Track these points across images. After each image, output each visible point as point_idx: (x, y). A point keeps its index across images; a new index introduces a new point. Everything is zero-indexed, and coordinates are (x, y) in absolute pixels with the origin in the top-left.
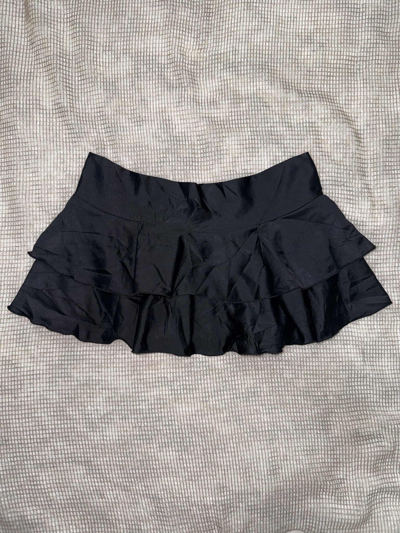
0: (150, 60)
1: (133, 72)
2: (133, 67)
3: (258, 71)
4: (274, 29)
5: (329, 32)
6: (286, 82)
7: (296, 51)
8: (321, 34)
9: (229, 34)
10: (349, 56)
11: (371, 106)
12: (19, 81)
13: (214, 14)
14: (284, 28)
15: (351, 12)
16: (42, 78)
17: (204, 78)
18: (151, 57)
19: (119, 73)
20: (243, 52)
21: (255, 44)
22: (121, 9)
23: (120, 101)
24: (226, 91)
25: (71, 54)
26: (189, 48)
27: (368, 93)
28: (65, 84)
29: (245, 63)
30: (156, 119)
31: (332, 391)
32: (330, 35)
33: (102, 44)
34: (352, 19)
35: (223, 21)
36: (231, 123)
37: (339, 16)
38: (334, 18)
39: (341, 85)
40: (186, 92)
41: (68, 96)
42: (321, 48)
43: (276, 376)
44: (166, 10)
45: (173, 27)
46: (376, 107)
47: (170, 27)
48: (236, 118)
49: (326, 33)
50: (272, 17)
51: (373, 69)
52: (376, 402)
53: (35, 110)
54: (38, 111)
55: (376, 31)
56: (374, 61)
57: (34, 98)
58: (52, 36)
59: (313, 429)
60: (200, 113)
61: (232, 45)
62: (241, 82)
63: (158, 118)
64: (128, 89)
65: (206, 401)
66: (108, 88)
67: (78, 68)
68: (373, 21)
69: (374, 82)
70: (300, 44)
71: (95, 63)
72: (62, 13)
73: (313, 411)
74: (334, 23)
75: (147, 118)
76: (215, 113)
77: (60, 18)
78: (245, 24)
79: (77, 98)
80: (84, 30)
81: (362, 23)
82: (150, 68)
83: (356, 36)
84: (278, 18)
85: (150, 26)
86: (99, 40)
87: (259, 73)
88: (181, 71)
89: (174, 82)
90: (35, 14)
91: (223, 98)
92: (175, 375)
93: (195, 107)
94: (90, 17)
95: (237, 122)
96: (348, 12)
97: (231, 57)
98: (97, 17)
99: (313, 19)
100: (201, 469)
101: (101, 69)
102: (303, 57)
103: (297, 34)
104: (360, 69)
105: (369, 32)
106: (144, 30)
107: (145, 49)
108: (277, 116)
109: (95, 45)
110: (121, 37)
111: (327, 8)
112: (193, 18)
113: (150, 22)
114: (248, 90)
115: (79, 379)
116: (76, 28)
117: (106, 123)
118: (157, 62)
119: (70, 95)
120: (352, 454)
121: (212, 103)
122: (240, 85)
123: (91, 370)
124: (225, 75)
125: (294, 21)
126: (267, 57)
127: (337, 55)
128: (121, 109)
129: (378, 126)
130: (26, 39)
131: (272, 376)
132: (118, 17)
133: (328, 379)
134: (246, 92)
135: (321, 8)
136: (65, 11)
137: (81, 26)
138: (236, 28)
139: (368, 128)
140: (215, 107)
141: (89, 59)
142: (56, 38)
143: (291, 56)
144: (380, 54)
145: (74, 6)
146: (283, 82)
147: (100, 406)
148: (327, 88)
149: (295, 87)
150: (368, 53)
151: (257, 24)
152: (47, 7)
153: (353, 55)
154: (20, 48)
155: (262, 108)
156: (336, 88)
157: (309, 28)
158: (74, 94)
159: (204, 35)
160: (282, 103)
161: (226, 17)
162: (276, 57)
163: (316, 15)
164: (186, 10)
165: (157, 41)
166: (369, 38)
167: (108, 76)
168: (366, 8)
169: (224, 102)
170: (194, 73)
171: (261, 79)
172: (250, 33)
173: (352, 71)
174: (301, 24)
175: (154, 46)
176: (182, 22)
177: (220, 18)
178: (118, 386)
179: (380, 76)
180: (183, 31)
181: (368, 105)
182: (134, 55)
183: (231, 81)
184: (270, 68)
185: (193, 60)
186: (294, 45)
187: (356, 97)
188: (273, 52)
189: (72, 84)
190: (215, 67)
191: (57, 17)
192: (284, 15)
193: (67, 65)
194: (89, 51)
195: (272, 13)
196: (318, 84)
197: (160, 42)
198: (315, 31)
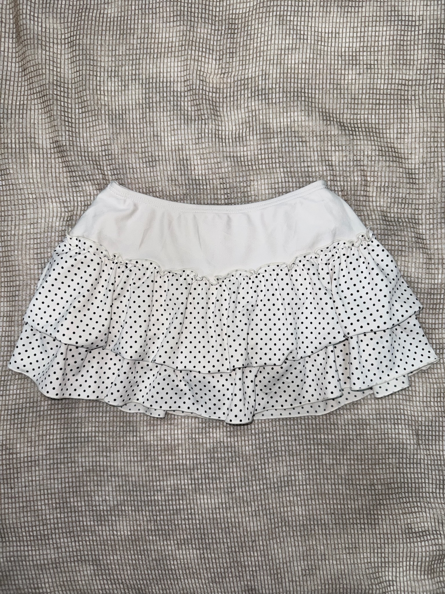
0: (163, 87)
1: (144, 102)
2: (144, 96)
3: (292, 99)
4: (312, 47)
5: (378, 51)
6: (326, 112)
7: (338, 74)
8: (369, 53)
9: (258, 55)
10: (402, 79)
11: (429, 140)
12: (9, 116)
13: (239, 31)
14: (324, 46)
15: (405, 25)
16: (36, 111)
17: (228, 108)
18: (165, 84)
19: (127, 103)
20: (274, 76)
21: (289, 66)
22: (129, 27)
23: (129, 137)
24: (254, 123)
25: (70, 82)
26: (209, 72)
27: (425, 124)
28: (63, 117)
29: (277, 90)
30: (171, 159)
31: (380, 479)
32: (380, 54)
33: (106, 68)
34: (406, 34)
35: (251, 39)
36: (260, 162)
37: (390, 30)
38: (384, 33)
39: (392, 115)
40: (207, 126)
41: (67, 133)
42: (369, 71)
43: (313, 462)
44: (182, 27)
45: (190, 47)
46: (434, 142)
47: (187, 47)
48: (267, 157)
49: (374, 51)
50: (309, 33)
51: (431, 96)
52: (432, 493)
53: (29, 150)
54: (33, 151)
55: (436, 49)
56: (432, 86)
57: (29, 135)
58: (47, 61)
59: (357, 524)
60: (223, 152)
61: (261, 67)
62: (273, 113)
63: (174, 157)
64: (138, 122)
65: (232, 493)
66: (114, 122)
67: (78, 98)
68: (431, 37)
69: (432, 111)
70: (343, 66)
71: (99, 92)
72: (59, 33)
73: (356, 503)
74: (384, 39)
75: (160, 157)
76: (240, 151)
77: (57, 39)
78: (277, 42)
79: (77, 135)
80: (85, 52)
81: (418, 39)
82: (163, 97)
83: (410, 55)
84: (316, 34)
85: (163, 46)
86: (103, 65)
87: (294, 102)
88: (201, 101)
89: (193, 113)
90: (27, 34)
91: (251, 133)
92: (195, 462)
93: (217, 144)
94: (92, 37)
95: (267, 162)
96: (402, 25)
97: (260, 83)
98: (100, 37)
99: (359, 35)
100: (226, 570)
101: (106, 99)
102: (346, 82)
103: (340, 54)
104: (415, 95)
105: (427, 50)
106: (156, 51)
107: (158, 74)
108: (316, 153)
109: (99, 70)
110: (129, 59)
111: (376, 21)
112: (214, 35)
113: (164, 41)
114: (280, 122)
115: (84, 464)
116: (76, 50)
117: (112, 164)
118: (172, 89)
119: (69, 131)
120: (403, 553)
121: (237, 140)
122: (271, 117)
123: (98, 454)
124: (253, 104)
125: (335, 37)
126: (303, 81)
127: (388, 79)
128: (129, 146)
129: (436, 164)
130: (17, 64)
131: (310, 461)
132: (125, 36)
133: (375, 464)
134: (279, 124)
135: (369, 21)
136: (63, 30)
137: (81, 48)
138: (266, 47)
139: (425, 166)
140: (241, 145)
141: (91, 87)
142: (51, 63)
143: (332, 81)
144: (440, 77)
145: (73, 25)
146: (322, 112)
147: (109, 496)
148: (375, 119)
149: (336, 118)
150: (425, 76)
151: (291, 42)
152: (42, 26)
153: (407, 78)
154: (11, 76)
155: (297, 144)
156: (386, 119)
157: (354, 46)
158: (74, 130)
159: (228, 56)
160: (322, 137)
161: (254, 34)
162: (314, 82)
163: (363, 30)
164: (206, 26)
165: (172, 64)
166: (427, 57)
167: (114, 107)
168: (423, 20)
169: (251, 138)
170: (216, 102)
171: (296, 108)
172: (283, 52)
173: (406, 97)
174: (344, 41)
175: (169, 70)
176: (201, 41)
177: (247, 35)
178: (130, 473)
179: (440, 103)
180: (202, 51)
181: (425, 139)
182: (144, 82)
183: (261, 112)
184: (306, 95)
185: (215, 86)
186: (336, 67)
187: (410, 130)
188: (310, 76)
189: (71, 118)
190: (241, 95)
191: (53, 38)
192: (323, 31)
193: (66, 95)
194: (91, 77)
195: (309, 28)
196: (364, 114)
197: (176, 65)
198: (361, 50)
